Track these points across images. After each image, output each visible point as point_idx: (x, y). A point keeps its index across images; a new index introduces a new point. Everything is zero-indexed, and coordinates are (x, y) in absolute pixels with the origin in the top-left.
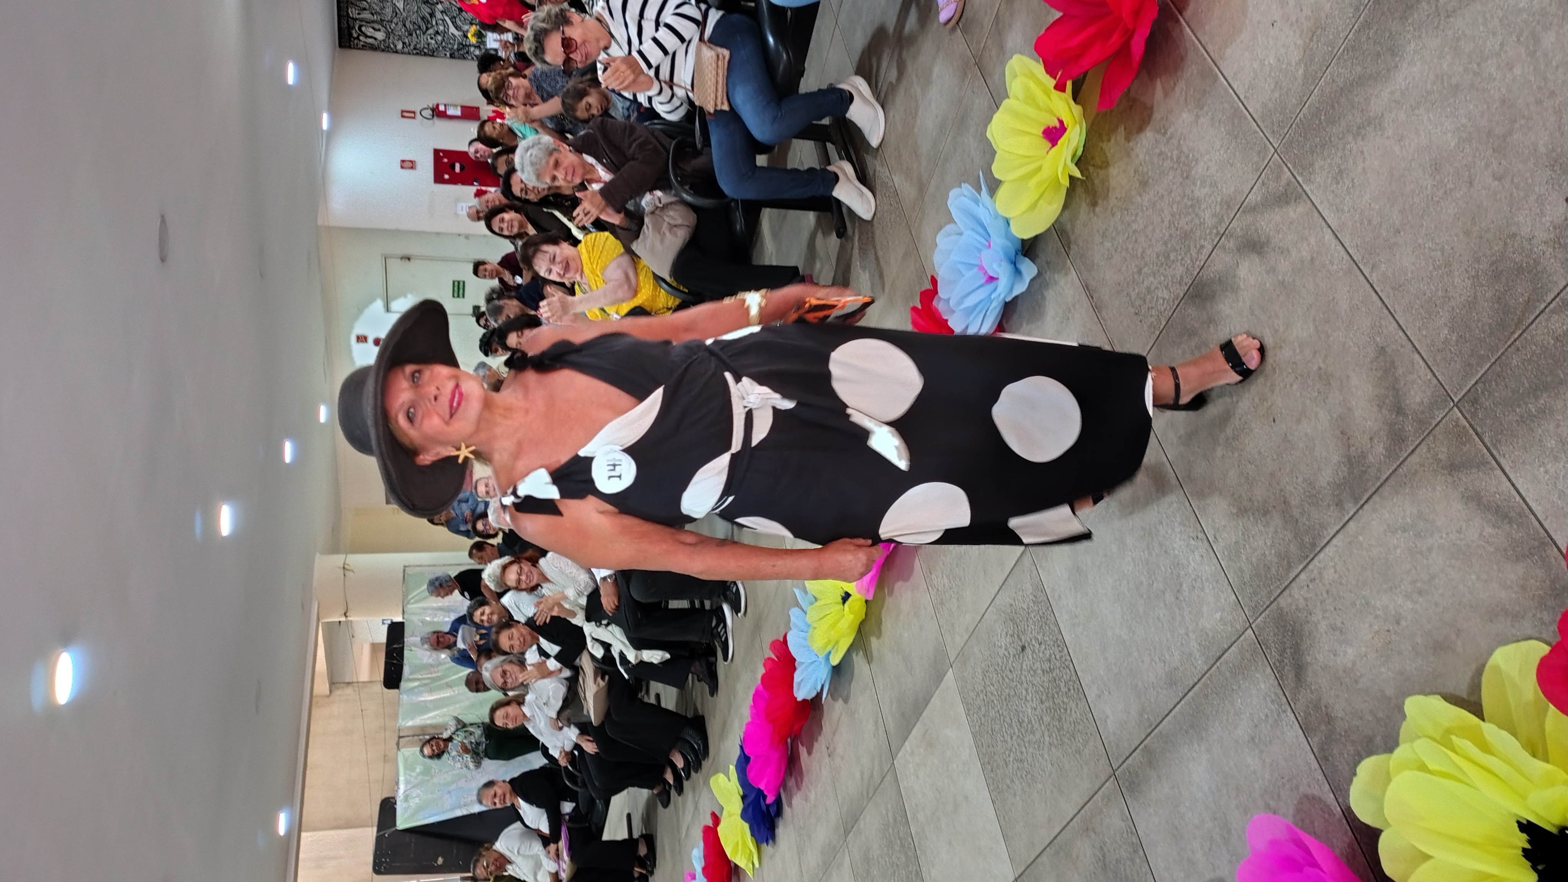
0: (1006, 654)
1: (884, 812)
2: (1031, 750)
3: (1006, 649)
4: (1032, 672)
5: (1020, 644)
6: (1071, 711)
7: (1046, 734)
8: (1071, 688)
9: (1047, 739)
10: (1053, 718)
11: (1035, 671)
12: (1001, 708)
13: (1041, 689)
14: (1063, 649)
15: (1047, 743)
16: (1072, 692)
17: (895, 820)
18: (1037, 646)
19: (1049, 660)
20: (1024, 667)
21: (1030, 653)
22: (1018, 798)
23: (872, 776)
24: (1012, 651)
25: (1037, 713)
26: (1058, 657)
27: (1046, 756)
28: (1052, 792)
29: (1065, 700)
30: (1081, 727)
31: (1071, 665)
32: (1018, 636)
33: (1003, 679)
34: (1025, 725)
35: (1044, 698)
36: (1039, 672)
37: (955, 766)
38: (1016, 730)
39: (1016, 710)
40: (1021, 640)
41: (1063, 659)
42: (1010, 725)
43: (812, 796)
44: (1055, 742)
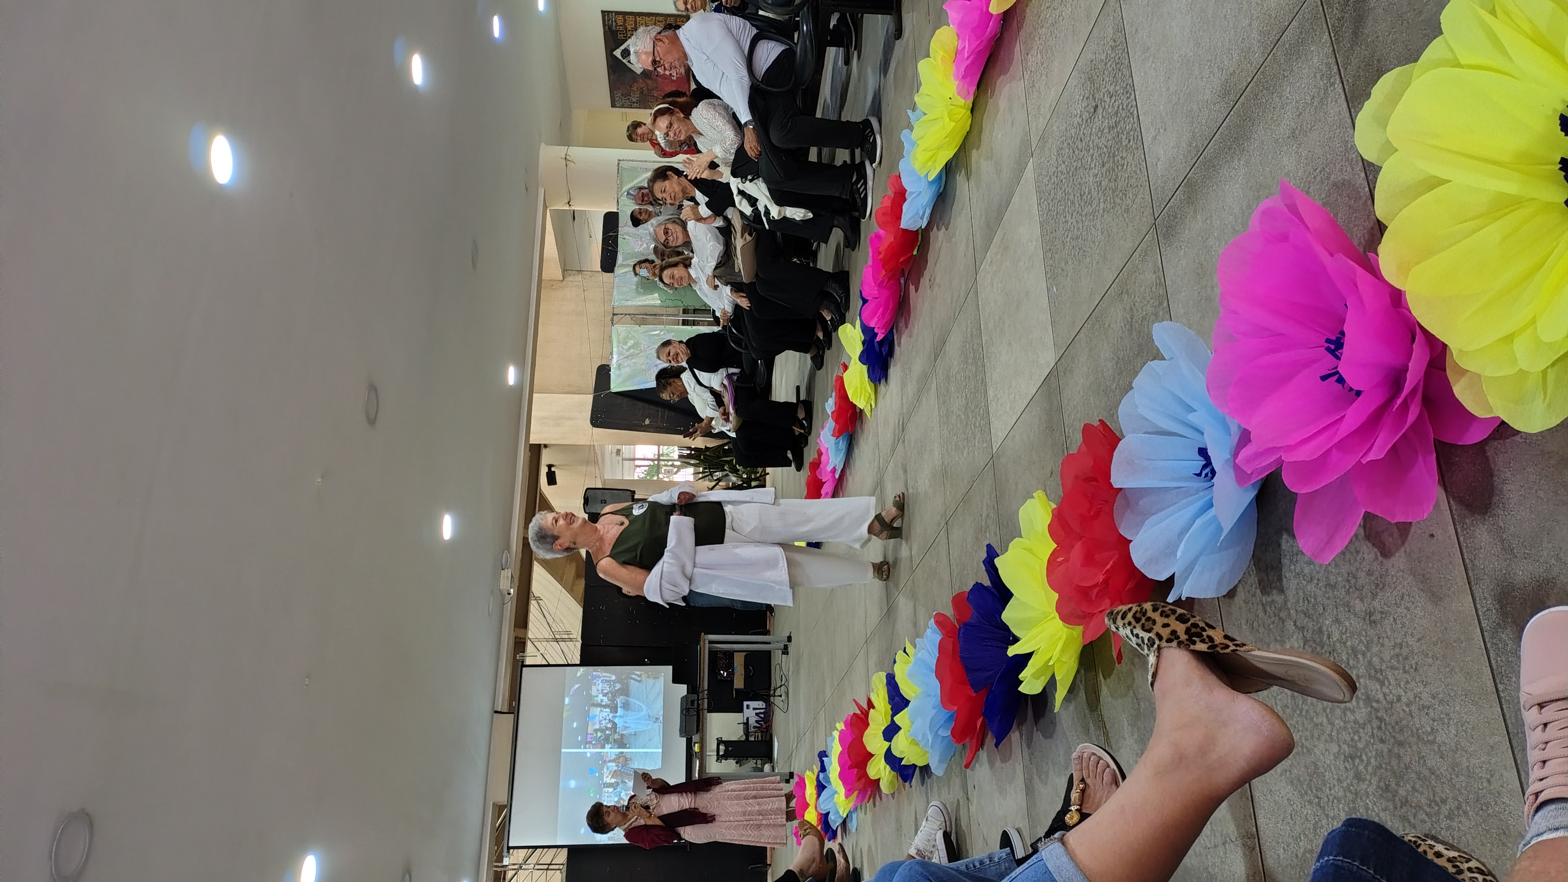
0: (1080, 120)
1: (965, 329)
2: (1086, 224)
3: (1080, 117)
4: (1099, 135)
5: (1094, 104)
6: (1127, 166)
7: (1101, 201)
8: (1132, 138)
9: (1102, 205)
10: (1110, 180)
11: (1102, 132)
12: (1067, 186)
13: (1105, 150)
14: (1131, 94)
15: (1101, 212)
16: (1131, 144)
17: (972, 335)
18: (1108, 100)
19: (1117, 113)
20: (1094, 130)
21: (1101, 113)
22: (1069, 279)
23: (959, 296)
24: (1086, 115)
25: (1098, 179)
26: (1125, 107)
27: (1098, 226)
28: (1098, 263)
29: (1124, 155)
30: (1132, 181)
31: (1135, 111)
32: (1093, 95)
33: (1074, 152)
34: (1085, 197)
35: (1105, 160)
36: (1106, 130)
37: (1022, 264)
38: (1077, 206)
39: (1080, 184)
40: (1095, 100)
41: (1129, 108)
42: (1073, 203)
43: (915, 331)
44: (1109, 206)
